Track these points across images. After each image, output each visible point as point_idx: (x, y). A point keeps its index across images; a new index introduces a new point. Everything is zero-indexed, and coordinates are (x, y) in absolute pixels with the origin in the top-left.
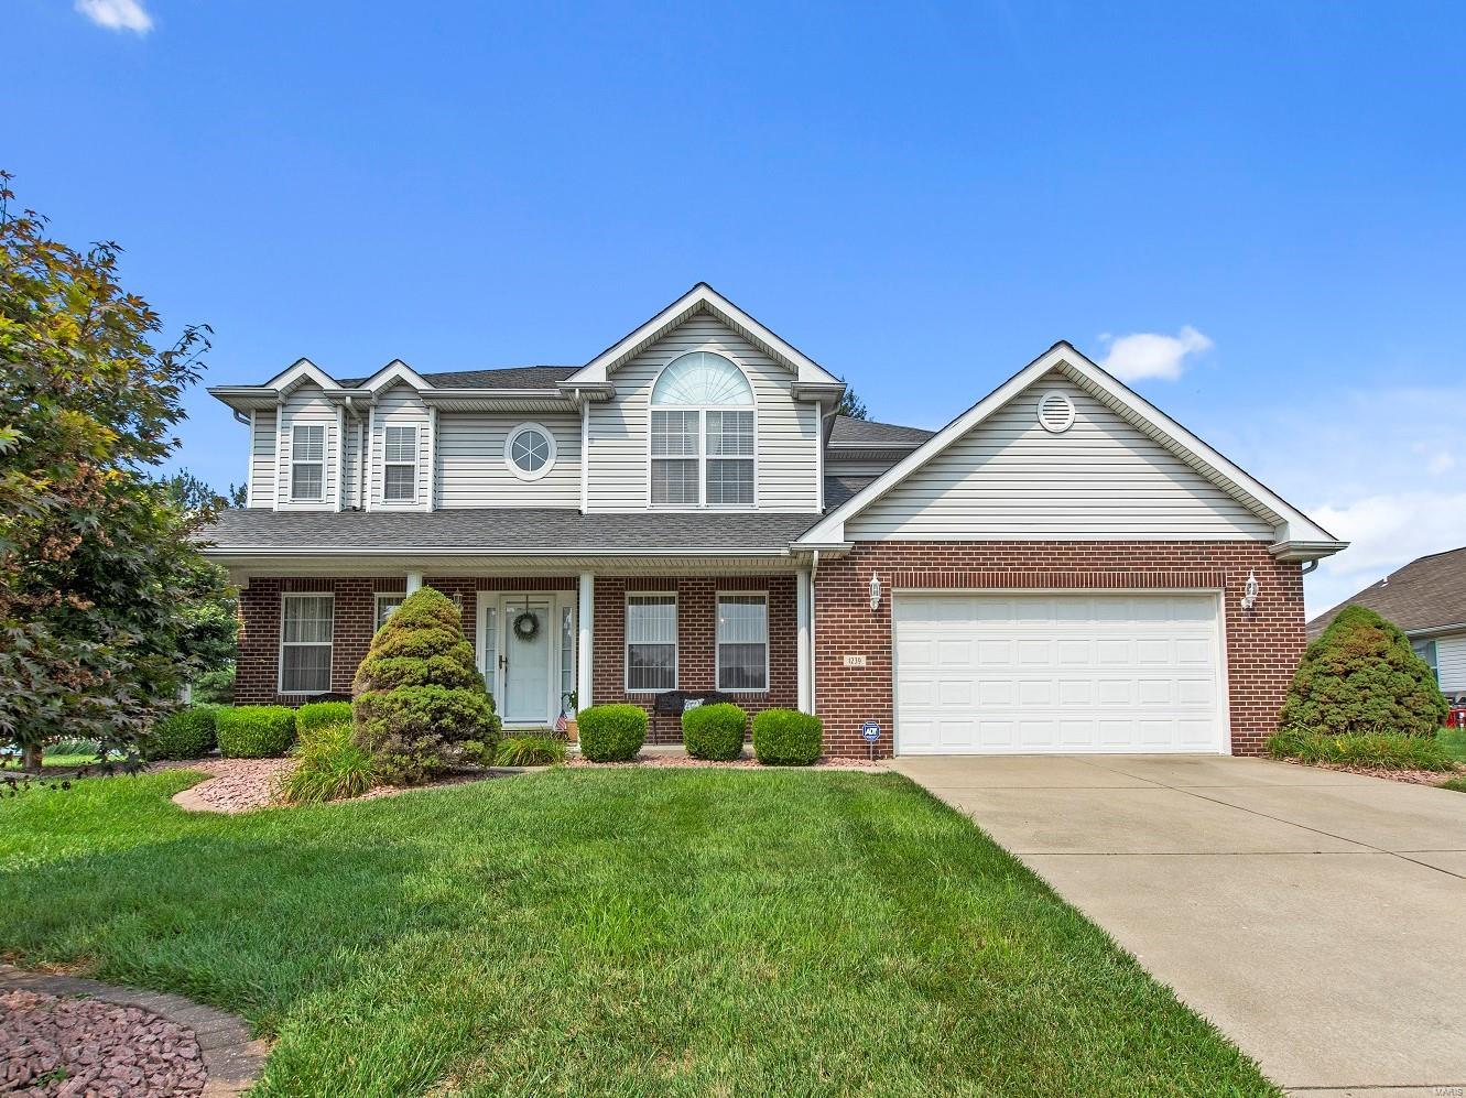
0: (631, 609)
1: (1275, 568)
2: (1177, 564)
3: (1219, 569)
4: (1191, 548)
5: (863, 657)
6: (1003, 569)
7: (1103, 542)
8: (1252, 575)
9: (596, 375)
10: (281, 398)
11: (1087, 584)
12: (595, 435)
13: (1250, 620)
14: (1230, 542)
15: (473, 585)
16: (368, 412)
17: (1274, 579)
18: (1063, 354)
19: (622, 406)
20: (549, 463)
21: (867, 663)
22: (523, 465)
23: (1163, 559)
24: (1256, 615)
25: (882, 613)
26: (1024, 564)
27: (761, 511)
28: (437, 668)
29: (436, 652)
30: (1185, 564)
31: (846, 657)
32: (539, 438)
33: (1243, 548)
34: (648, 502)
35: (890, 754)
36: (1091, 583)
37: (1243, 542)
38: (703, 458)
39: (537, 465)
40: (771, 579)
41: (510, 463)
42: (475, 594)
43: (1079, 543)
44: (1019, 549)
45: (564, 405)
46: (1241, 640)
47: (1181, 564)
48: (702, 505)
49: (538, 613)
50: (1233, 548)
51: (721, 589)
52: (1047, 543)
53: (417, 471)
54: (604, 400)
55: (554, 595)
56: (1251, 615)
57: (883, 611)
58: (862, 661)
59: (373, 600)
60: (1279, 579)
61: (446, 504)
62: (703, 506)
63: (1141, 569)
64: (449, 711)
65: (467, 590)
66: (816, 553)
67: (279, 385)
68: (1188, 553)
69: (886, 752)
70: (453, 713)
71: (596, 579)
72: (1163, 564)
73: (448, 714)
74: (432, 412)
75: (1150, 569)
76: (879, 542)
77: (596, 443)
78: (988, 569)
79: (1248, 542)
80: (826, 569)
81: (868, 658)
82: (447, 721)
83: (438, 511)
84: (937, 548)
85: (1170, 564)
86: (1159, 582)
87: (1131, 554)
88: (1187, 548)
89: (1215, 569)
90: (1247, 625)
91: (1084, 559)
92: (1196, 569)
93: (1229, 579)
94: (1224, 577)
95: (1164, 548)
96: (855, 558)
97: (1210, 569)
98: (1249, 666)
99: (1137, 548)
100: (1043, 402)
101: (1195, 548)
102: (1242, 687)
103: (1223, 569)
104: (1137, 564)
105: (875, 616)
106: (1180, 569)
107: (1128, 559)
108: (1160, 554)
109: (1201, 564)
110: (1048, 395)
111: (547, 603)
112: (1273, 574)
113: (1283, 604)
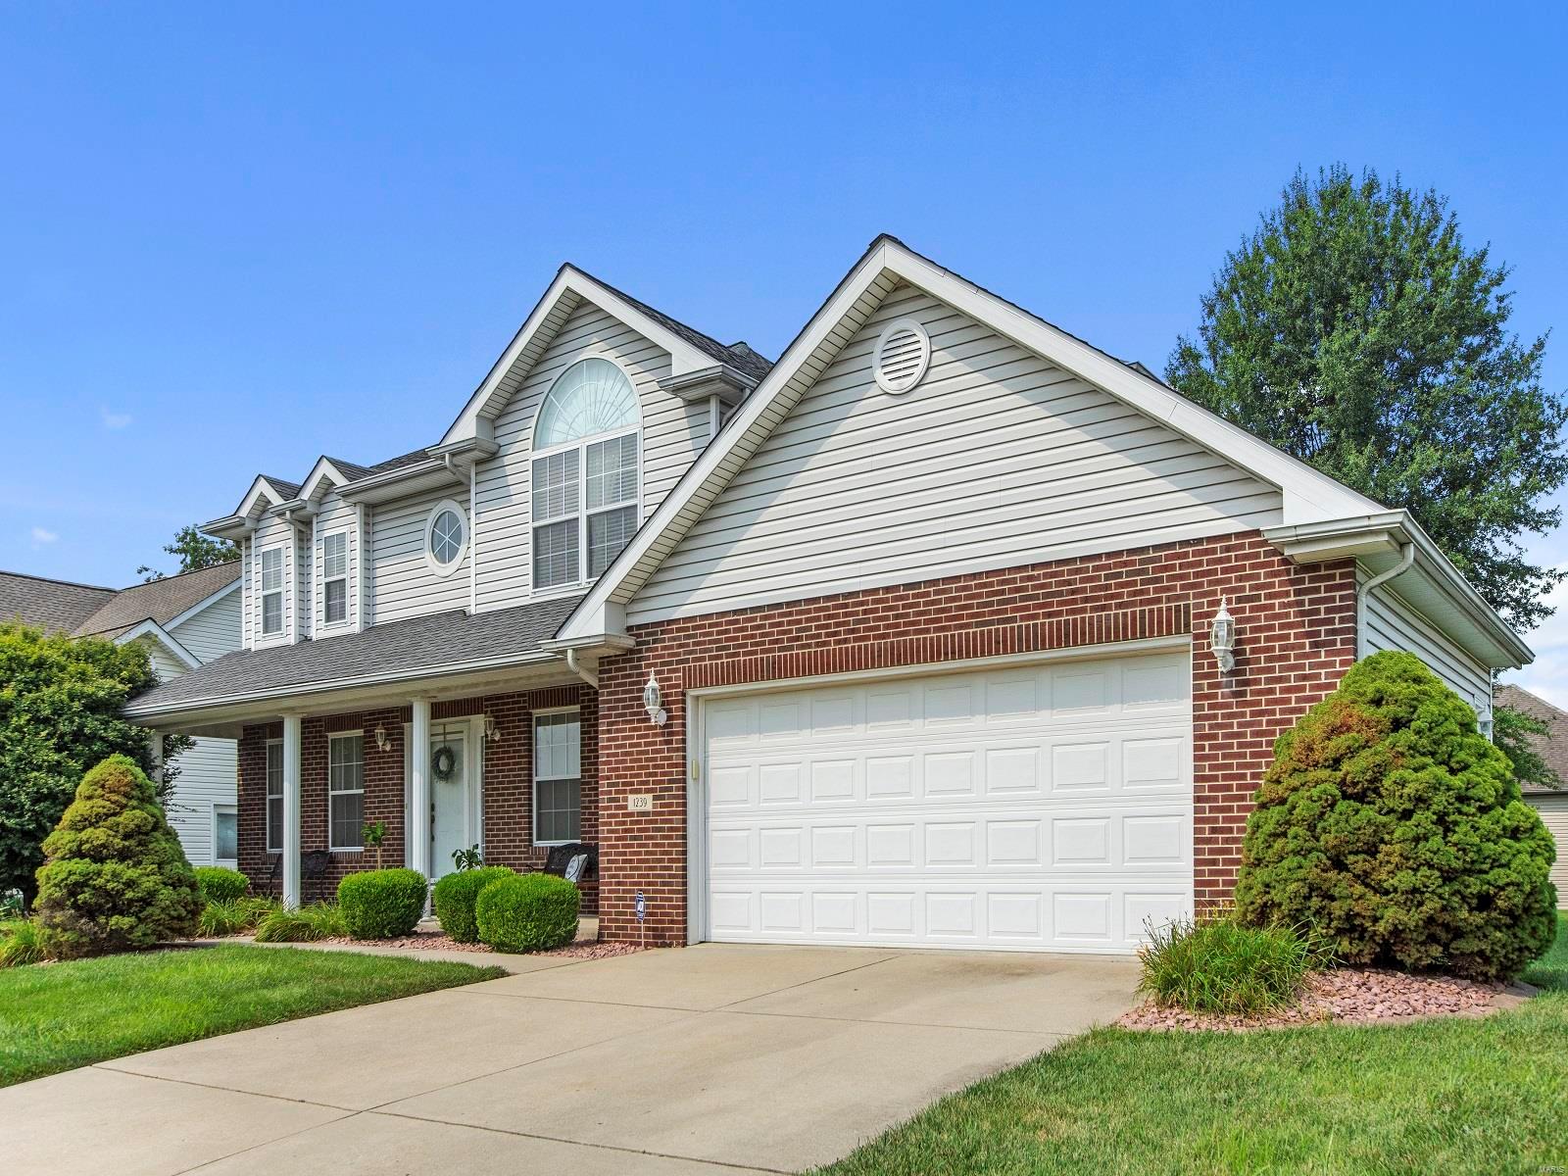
1: (1292, 582)
2: (1098, 599)
3: (1178, 598)
4: (1125, 564)
5: (649, 798)
6: (825, 644)
7: (974, 576)
9: (468, 428)
10: (249, 524)
11: (946, 654)
12: (482, 508)
13: (1236, 694)
14: (1199, 541)
16: (311, 523)
17: (1289, 605)
18: (889, 258)
19: (507, 460)
20: (463, 550)
21: (654, 806)
22: (440, 557)
23: (1073, 592)
24: (1247, 683)
25: (673, 731)
26: (853, 631)
30: (1112, 597)
31: (631, 798)
32: (454, 519)
33: (1228, 549)
34: (530, 588)
36: (953, 653)
37: (1227, 537)
38: (582, 514)
39: (453, 554)
41: (429, 557)
42: (401, 728)
43: (934, 582)
44: (846, 606)
46: (1215, 737)
47: (1107, 598)
48: (583, 582)
50: (1206, 552)
52: (887, 589)
53: (348, 584)
54: (488, 458)
56: (1239, 683)
57: (671, 726)
58: (648, 802)
59: (327, 742)
60: (1301, 603)
62: (584, 584)
63: (1034, 617)
65: (393, 723)
66: (570, 653)
67: (243, 513)
68: (1119, 575)
69: (676, 937)
72: (1074, 602)
74: (358, 509)
75: (1049, 615)
76: (670, 622)
77: (484, 517)
78: (803, 647)
79: (1238, 535)
80: (610, 671)
81: (655, 798)
84: (737, 622)
85: (1086, 600)
86: (1065, 636)
87: (1018, 590)
88: (1116, 565)
89: (1169, 599)
90: (1228, 706)
91: (943, 610)
92: (1132, 604)
93: (1198, 616)
94: (1187, 613)
95: (1077, 571)
96: (640, 651)
97: (1158, 600)
98: (1229, 788)
99: (1030, 578)
100: (879, 345)
101: (1133, 563)
102: (1214, 830)
103: (1187, 597)
104: (1027, 608)
105: (663, 734)
106: (1103, 608)
107: (1014, 600)
108: (1069, 583)
109: (1141, 592)
110: (888, 331)
111: (462, 732)
112: (1287, 594)
113: (1306, 656)
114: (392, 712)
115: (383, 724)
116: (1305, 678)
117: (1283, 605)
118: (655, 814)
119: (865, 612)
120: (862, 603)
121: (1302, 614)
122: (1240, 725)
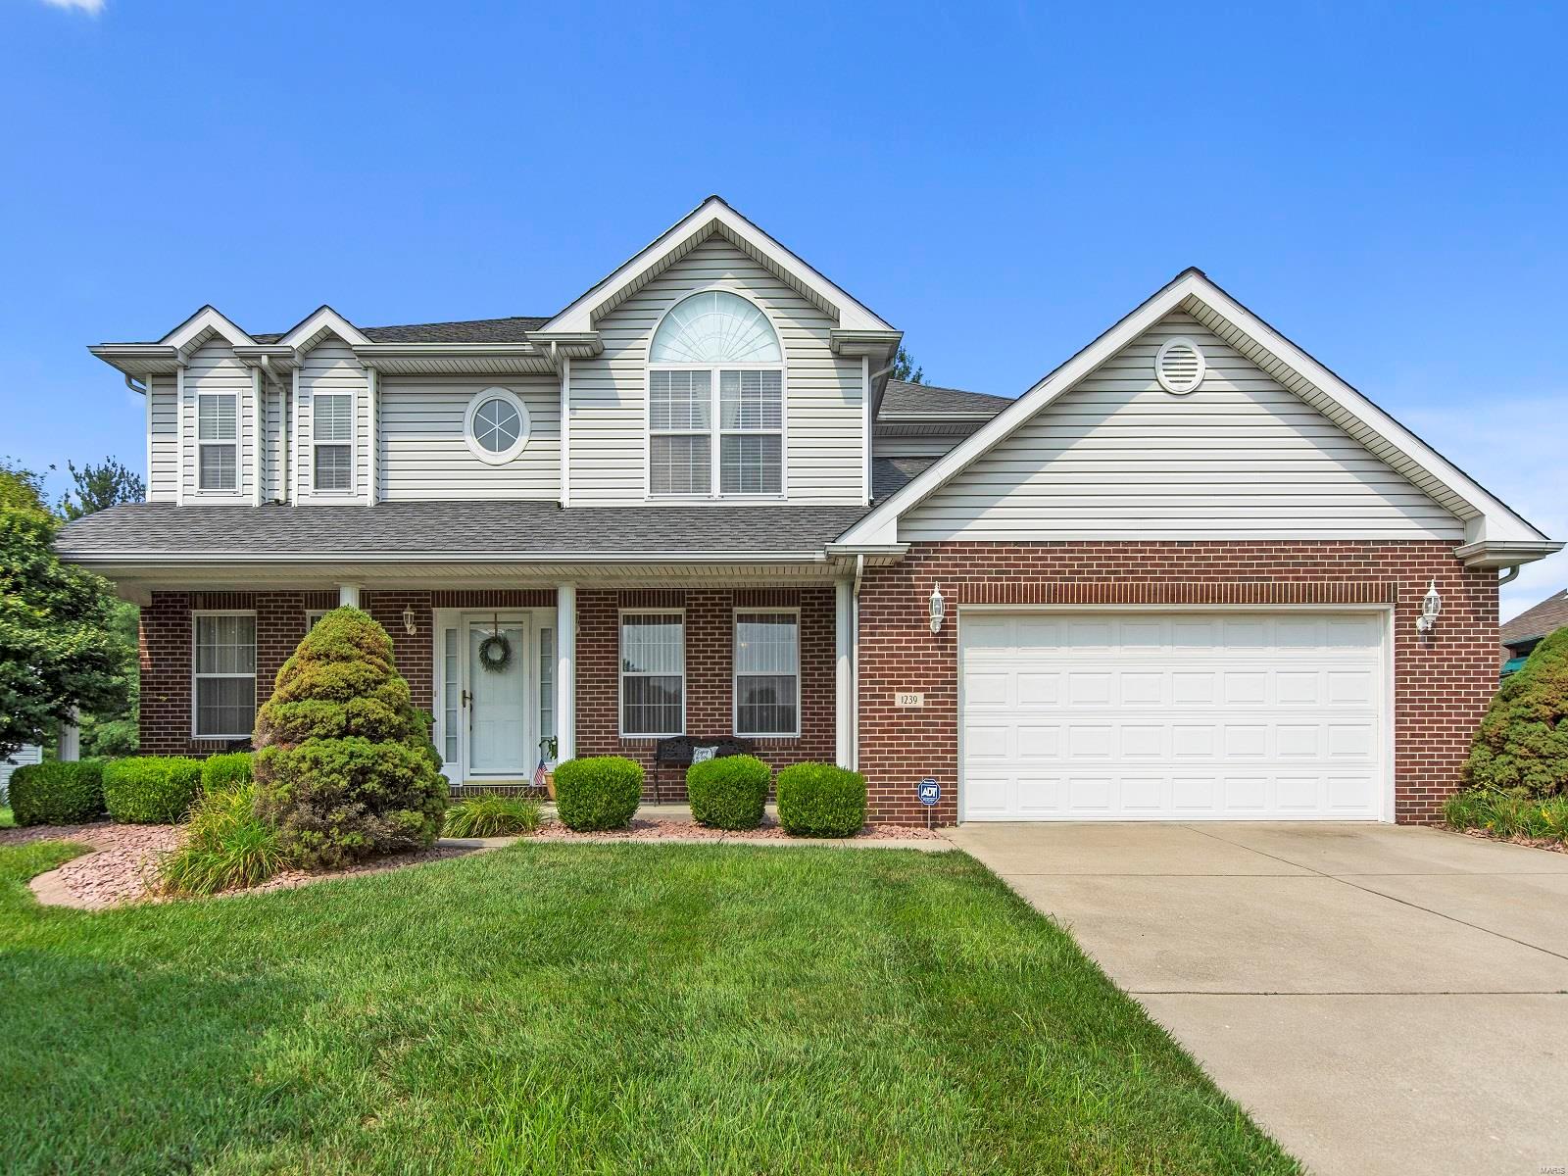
0: (626, 630)
1: (1463, 577)
2: (1333, 572)
3: (1390, 578)
4: (1353, 550)
5: (920, 696)
6: (1105, 579)
7: (1238, 543)
8: (1433, 587)
9: (577, 322)
10: (181, 359)
11: (1214, 598)
13: (1427, 646)
14: (1405, 542)
15: (428, 600)
16: (290, 375)
17: (1461, 591)
18: (1192, 286)
19: (612, 364)
20: (521, 441)
21: (927, 703)
22: (488, 444)
23: (1316, 564)
24: (1435, 639)
25: (945, 637)
26: (1132, 572)
27: (792, 503)
28: (358, 715)
29: (358, 693)
30: (1344, 572)
31: (898, 695)
32: (507, 408)
33: (1423, 550)
34: (646, 492)
35: (953, 821)
36: (1220, 598)
37: (1422, 542)
38: (716, 432)
39: (506, 444)
40: (804, 592)
41: (471, 442)
42: (430, 612)
43: (1205, 543)
44: (1126, 551)
45: (538, 364)
46: (1414, 673)
47: (1340, 572)
48: (715, 495)
49: (509, 637)
50: (1409, 550)
51: (739, 605)
52: (1164, 543)
53: (354, 452)
54: (588, 356)
55: (530, 612)
56: (1429, 639)
57: (946, 634)
58: (919, 700)
59: (304, 619)
60: (1468, 591)
61: (392, 495)
62: (716, 497)
63: (1286, 579)
64: (374, 772)
65: (421, 606)
66: (860, 558)
67: (178, 341)
68: (1349, 557)
69: (949, 818)
70: (380, 774)
71: (579, 592)
72: (1316, 572)
73: (374, 777)
74: (371, 375)
75: (1297, 579)
76: (943, 544)
77: (580, 414)
78: (1084, 579)
79: (1430, 542)
81: (926, 697)
82: (372, 785)
83: (382, 505)
84: (1018, 551)
85: (1325, 571)
86: (1309, 596)
87: (1273, 558)
88: (1347, 550)
89: (1383, 578)
90: (1423, 653)
91: (1212, 565)
92: (1358, 578)
93: (1401, 592)
94: (1395, 589)
95: (1318, 550)
96: (910, 565)
97: (1377, 578)
98: (1423, 708)
99: (1282, 550)
100: (1162, 353)
101: (1359, 550)
102: (1412, 735)
103: (1395, 578)
104: (1280, 572)
105: (936, 641)
106: (1337, 579)
107: (1270, 565)
108: (1312, 557)
109: (1365, 571)
110: (1170, 343)
111: (521, 623)
112: (1460, 584)
113: (1471, 625)
114: (420, 595)
115: (411, 606)
116: (1471, 639)
117: (1457, 591)
118: (926, 710)
119: (1143, 558)
120: (1140, 551)
121: (1469, 598)
122: (1430, 667)
